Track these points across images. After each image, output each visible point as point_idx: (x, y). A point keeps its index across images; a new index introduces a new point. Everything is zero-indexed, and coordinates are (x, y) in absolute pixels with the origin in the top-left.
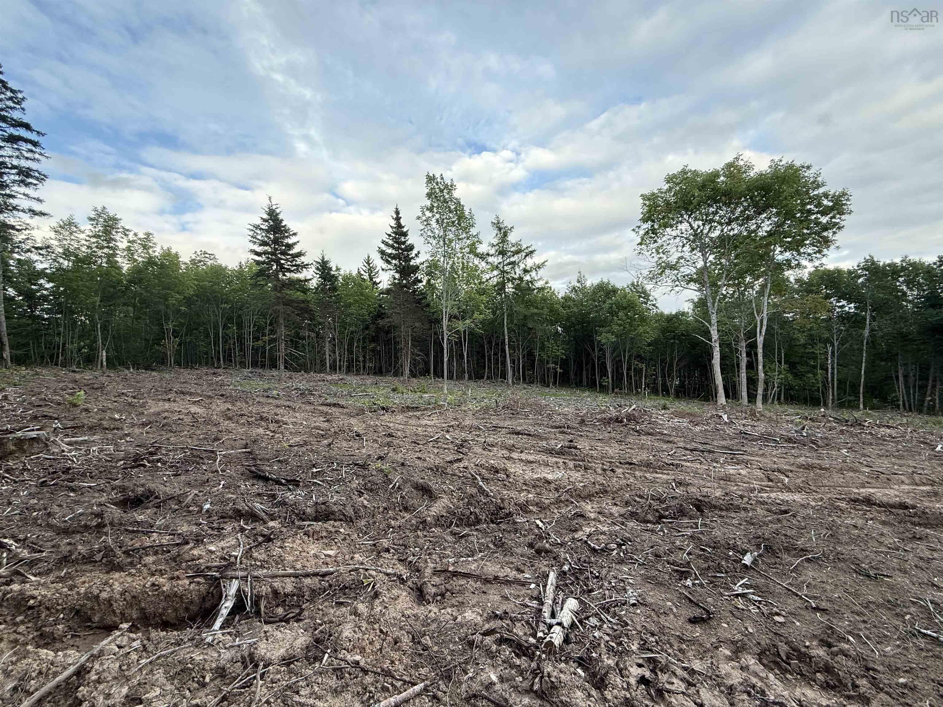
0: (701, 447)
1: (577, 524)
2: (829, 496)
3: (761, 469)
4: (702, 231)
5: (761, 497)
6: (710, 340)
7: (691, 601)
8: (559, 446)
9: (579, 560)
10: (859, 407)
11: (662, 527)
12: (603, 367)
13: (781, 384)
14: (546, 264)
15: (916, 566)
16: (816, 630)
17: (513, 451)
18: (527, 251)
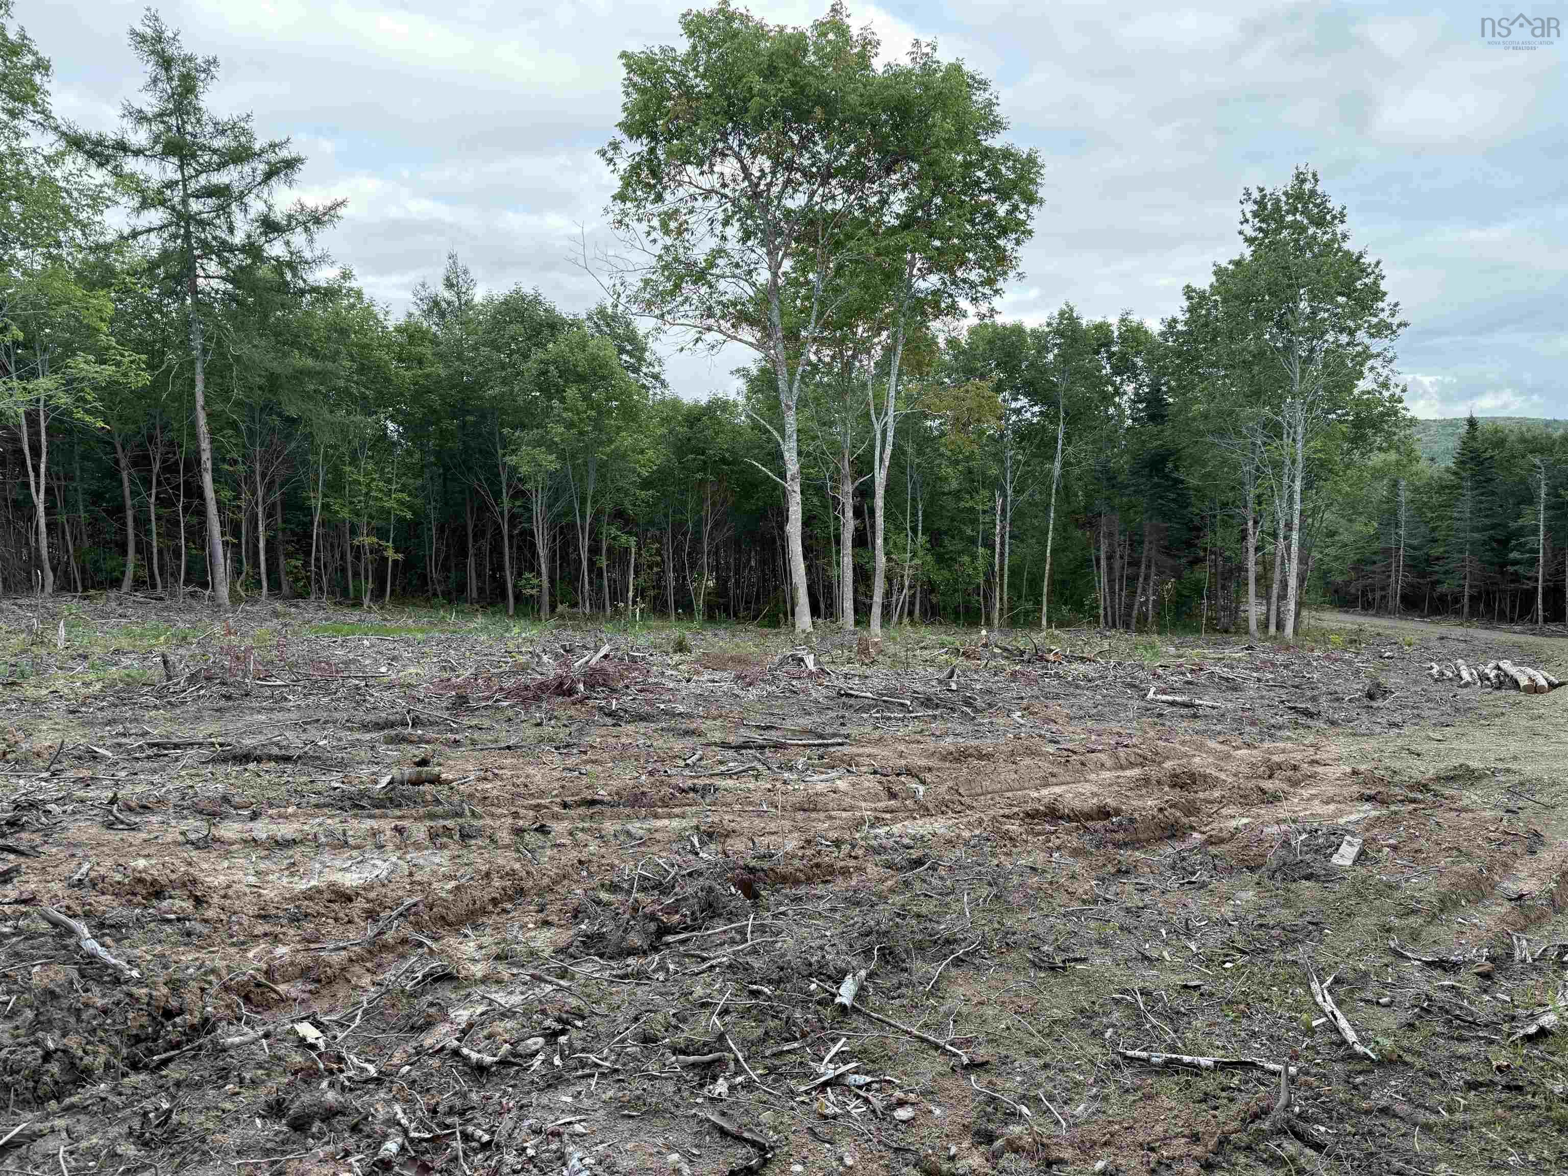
0: (757, 737)
1: (431, 1005)
2: (992, 812)
3: (875, 772)
4: (770, 185)
5: (876, 837)
6: (783, 476)
7: (724, 1133)
8: (384, 781)
9: (434, 1111)
10: (1040, 625)
11: (662, 959)
12: (525, 543)
13: (914, 578)
14: (341, 211)
15: (1121, 928)
16: (968, 1113)
17: (224, 817)
18: (272, 158)
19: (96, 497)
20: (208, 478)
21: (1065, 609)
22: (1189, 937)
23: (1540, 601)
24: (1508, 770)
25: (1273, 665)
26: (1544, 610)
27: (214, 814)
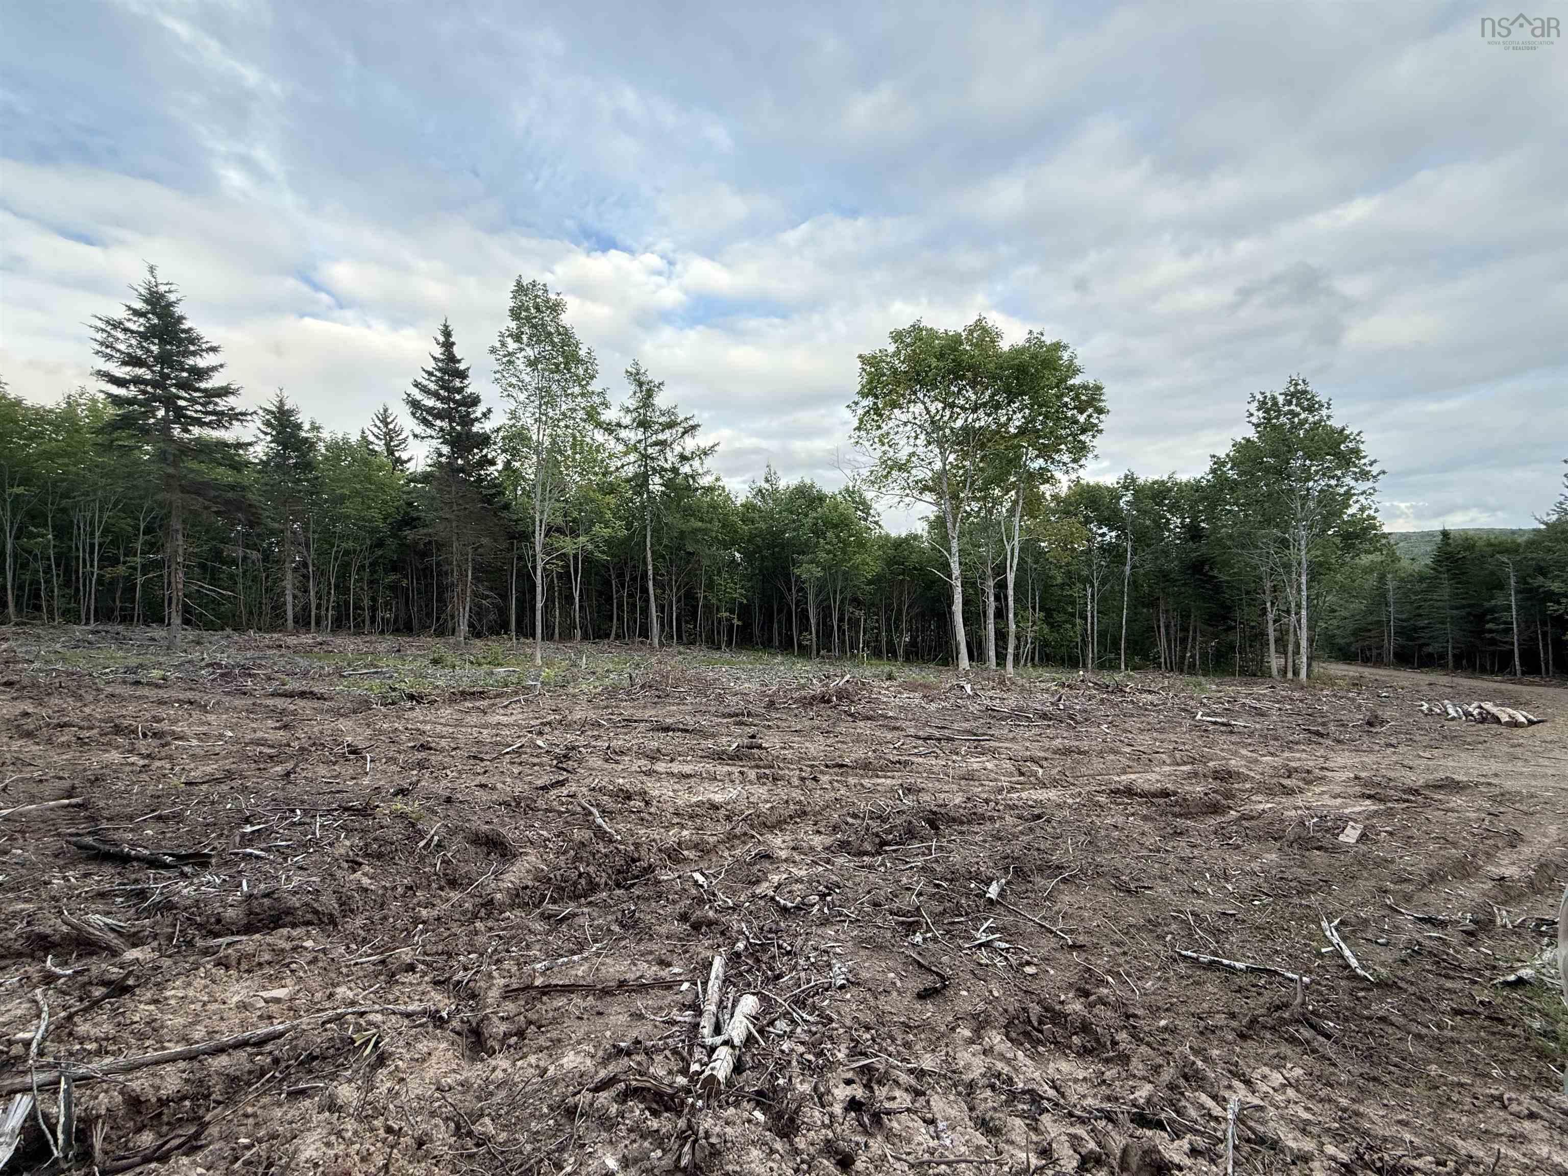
0: (936, 733)
1: (759, 871)
2: (1087, 789)
3: (1010, 759)
4: (942, 416)
5: (1011, 799)
6: (950, 577)
7: (920, 965)
8: (734, 746)
9: (761, 929)
10: (1120, 668)
11: (883, 859)
12: (804, 616)
13: (1035, 638)
14: (716, 448)
15: (1177, 870)
16: (1071, 976)
17: (658, 760)
18: (686, 425)
19: (600, 594)
20: (651, 583)
21: (1137, 659)
22: (1227, 880)
23: (1517, 659)
24: (1489, 784)
25: (1291, 699)
26: (1521, 665)
27: (653, 758)
